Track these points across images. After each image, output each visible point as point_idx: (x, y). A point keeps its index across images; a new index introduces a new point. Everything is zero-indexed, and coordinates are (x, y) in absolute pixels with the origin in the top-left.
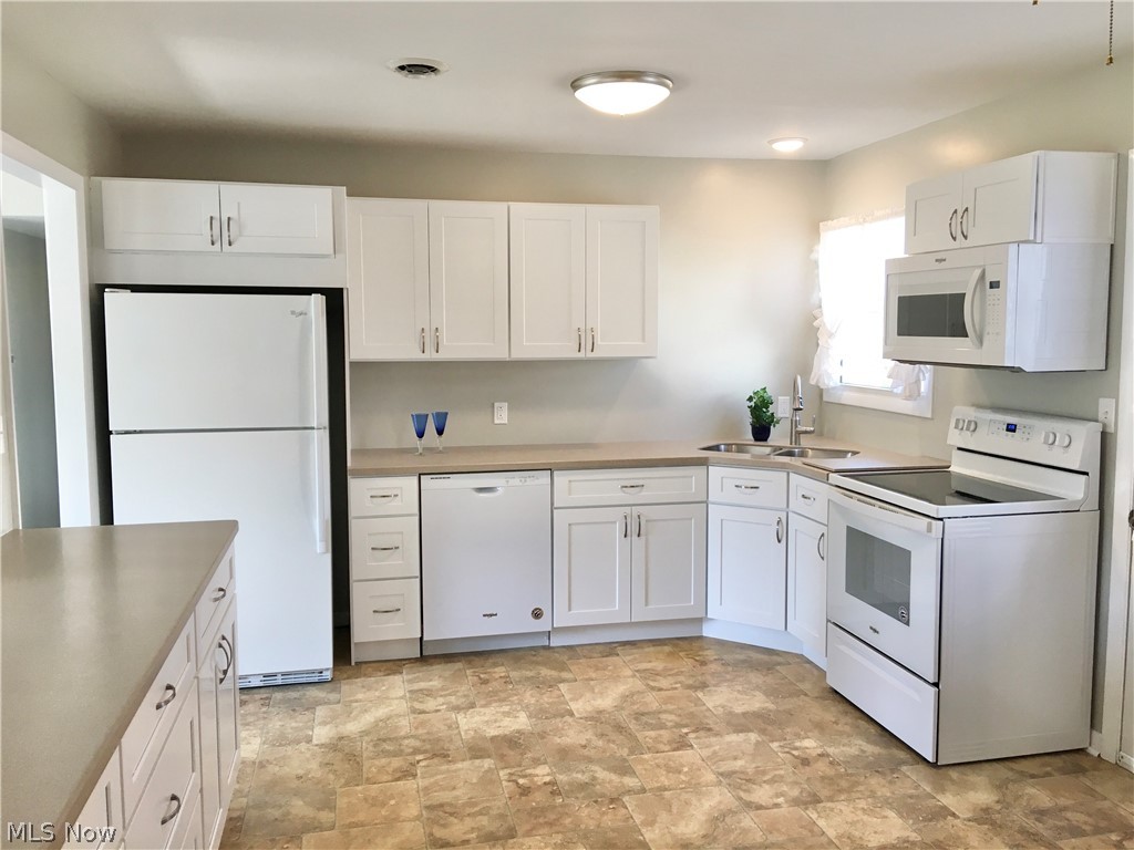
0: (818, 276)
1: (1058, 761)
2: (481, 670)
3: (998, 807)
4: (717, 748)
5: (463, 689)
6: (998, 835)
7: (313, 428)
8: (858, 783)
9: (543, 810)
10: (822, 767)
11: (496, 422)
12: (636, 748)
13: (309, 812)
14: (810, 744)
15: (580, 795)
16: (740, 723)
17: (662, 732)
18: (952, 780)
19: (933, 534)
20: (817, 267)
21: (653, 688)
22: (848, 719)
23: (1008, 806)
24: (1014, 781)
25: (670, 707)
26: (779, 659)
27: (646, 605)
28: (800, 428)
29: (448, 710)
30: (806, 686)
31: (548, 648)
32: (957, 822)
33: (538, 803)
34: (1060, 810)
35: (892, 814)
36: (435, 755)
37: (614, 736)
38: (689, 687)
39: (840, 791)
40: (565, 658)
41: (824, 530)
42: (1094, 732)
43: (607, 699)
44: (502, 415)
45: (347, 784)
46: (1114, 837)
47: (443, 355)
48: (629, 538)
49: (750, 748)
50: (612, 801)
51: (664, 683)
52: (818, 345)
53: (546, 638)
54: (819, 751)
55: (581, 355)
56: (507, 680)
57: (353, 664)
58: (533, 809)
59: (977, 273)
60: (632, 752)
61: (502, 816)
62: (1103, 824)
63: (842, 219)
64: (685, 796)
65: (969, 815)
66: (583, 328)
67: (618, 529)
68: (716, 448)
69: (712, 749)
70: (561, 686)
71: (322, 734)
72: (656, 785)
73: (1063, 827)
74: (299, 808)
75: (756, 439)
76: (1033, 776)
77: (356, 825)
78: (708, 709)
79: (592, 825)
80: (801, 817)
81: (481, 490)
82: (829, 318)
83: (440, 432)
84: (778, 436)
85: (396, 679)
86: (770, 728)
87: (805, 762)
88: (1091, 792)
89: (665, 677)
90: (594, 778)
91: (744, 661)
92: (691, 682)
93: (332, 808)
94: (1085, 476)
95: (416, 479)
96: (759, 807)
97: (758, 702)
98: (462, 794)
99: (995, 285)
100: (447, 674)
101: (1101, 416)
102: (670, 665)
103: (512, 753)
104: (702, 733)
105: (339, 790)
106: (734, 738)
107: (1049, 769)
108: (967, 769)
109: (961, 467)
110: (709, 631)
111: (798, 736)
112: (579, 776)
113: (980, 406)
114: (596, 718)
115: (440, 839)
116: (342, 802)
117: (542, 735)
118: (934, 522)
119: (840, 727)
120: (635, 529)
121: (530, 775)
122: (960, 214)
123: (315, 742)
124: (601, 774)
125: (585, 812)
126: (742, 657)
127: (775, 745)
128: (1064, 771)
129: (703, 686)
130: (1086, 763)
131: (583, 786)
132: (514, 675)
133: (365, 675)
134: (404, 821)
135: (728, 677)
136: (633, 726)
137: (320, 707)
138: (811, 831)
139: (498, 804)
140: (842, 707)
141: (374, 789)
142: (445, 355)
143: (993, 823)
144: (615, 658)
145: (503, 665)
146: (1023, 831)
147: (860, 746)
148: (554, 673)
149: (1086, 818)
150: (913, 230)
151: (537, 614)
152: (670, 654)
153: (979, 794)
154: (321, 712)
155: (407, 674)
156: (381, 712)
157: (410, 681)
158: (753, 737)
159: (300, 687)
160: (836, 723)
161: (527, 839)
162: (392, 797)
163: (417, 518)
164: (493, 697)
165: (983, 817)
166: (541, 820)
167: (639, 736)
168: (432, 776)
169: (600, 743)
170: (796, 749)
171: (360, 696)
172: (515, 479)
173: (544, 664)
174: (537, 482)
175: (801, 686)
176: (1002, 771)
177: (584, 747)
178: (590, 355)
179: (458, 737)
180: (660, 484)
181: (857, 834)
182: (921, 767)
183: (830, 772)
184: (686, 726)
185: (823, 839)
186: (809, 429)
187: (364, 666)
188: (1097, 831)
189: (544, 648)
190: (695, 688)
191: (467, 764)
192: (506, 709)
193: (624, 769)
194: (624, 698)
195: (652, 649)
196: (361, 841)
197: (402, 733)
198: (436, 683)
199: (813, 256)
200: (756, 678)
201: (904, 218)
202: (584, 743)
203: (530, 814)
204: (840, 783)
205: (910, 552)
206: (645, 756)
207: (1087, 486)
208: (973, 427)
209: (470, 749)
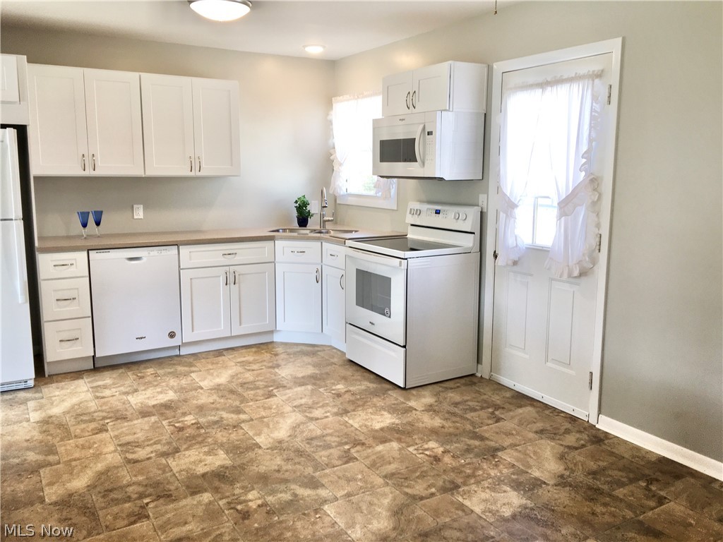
0: (332, 129)
1: (463, 381)
2: (138, 371)
3: (436, 404)
4: (290, 395)
5: (128, 382)
6: (437, 415)
7: (12, 220)
8: (367, 402)
9: (194, 437)
10: (348, 397)
11: (135, 217)
12: (244, 400)
13: (40, 458)
14: (341, 387)
15: (216, 426)
16: (301, 382)
17: (258, 391)
18: (413, 395)
19: (402, 267)
20: (332, 124)
21: (249, 370)
22: (359, 373)
23: (441, 403)
24: (442, 391)
25: (260, 378)
26: (319, 349)
27: (240, 325)
28: (326, 218)
29: (120, 394)
30: (335, 360)
31: (179, 356)
32: (417, 412)
33: (190, 434)
34: (465, 402)
35: (385, 413)
36: (117, 419)
37: (230, 396)
38: (271, 367)
39: (359, 406)
40: (191, 360)
41: (343, 273)
42: (479, 366)
43: (223, 378)
44: (139, 213)
45: (62, 440)
46: (490, 410)
47: (98, 173)
48: (228, 285)
49: (308, 393)
50: (234, 427)
51: (255, 367)
52: (333, 170)
53: (177, 350)
54: (345, 390)
55: (192, 174)
56: (156, 375)
57: (47, 376)
58: (187, 437)
59: (421, 126)
60: (242, 402)
61: (169, 443)
62: (485, 405)
63: (345, 96)
64: (276, 419)
65: (423, 409)
66: (193, 157)
67: (222, 280)
68: (278, 231)
69: (287, 396)
70: (192, 374)
71: (35, 416)
72: (258, 416)
73: (467, 409)
74: (32, 457)
75: (300, 226)
76: (451, 389)
77: (75, 460)
78: (283, 377)
79: (225, 440)
80: (340, 421)
81: (131, 259)
82: (339, 154)
83: (98, 223)
84: (313, 223)
85: (80, 382)
86: (318, 382)
87: (339, 395)
88: (479, 392)
89: (255, 364)
90: (222, 418)
91: (299, 352)
92: (271, 364)
93: (56, 453)
94: (473, 235)
95: (86, 253)
96: (317, 419)
97: (310, 371)
98: (140, 436)
99: (430, 133)
100: (114, 376)
101: (480, 204)
102: (257, 358)
103: (168, 412)
104: (281, 389)
105: (57, 444)
106: (299, 389)
107: (459, 385)
108: (420, 389)
109: (413, 235)
110: (277, 338)
111: (333, 384)
112: (213, 418)
113: (421, 201)
114: (217, 388)
115: (132, 459)
116: (61, 450)
117: (185, 401)
118: (402, 260)
119: (355, 377)
120: (232, 280)
121: (182, 421)
122: (411, 94)
123: (32, 420)
124: (225, 415)
125: (219, 435)
126: (298, 350)
127: (321, 390)
128: (465, 385)
129: (278, 366)
130: (475, 380)
131: (216, 422)
132: (161, 372)
133: (57, 382)
134: (105, 454)
135: (291, 360)
136: (240, 390)
137: (31, 402)
138: (346, 426)
139: (165, 438)
140: (355, 368)
141: (81, 441)
142: (99, 172)
143: (434, 411)
144: (223, 357)
145: (151, 367)
146: (448, 412)
147: (366, 385)
148: (186, 369)
149: (477, 404)
150: (386, 103)
151: (172, 335)
152: (255, 352)
153: (427, 398)
154: (31, 404)
155: (87, 378)
156: (75, 400)
157: (89, 382)
158: (310, 387)
159: (11, 393)
160: (353, 376)
161: (187, 452)
162: (95, 443)
163: (88, 279)
164: (148, 385)
165: (430, 409)
166: (193, 442)
167: (245, 394)
168: (118, 429)
169: (222, 401)
170: (334, 390)
171: (57, 393)
172: (154, 252)
173: (179, 364)
174: (169, 253)
175: (332, 360)
176: (437, 388)
177: (213, 403)
178: (198, 174)
179: (131, 408)
180: (246, 252)
181: (369, 424)
182: (398, 391)
183: (352, 398)
184: (272, 386)
185: (353, 428)
186: (330, 219)
187: (54, 377)
188: (482, 408)
189: (177, 356)
190: (273, 367)
191: (140, 421)
192: (159, 390)
193: (238, 411)
194: (233, 377)
195: (244, 351)
196: (80, 467)
197: (93, 410)
198: (108, 381)
199: (329, 118)
200: (307, 359)
201: (381, 97)
202: (212, 401)
203: (186, 440)
204: (358, 403)
205: (389, 279)
206: (251, 404)
207: (474, 241)
208: (419, 212)
209: (140, 413)
